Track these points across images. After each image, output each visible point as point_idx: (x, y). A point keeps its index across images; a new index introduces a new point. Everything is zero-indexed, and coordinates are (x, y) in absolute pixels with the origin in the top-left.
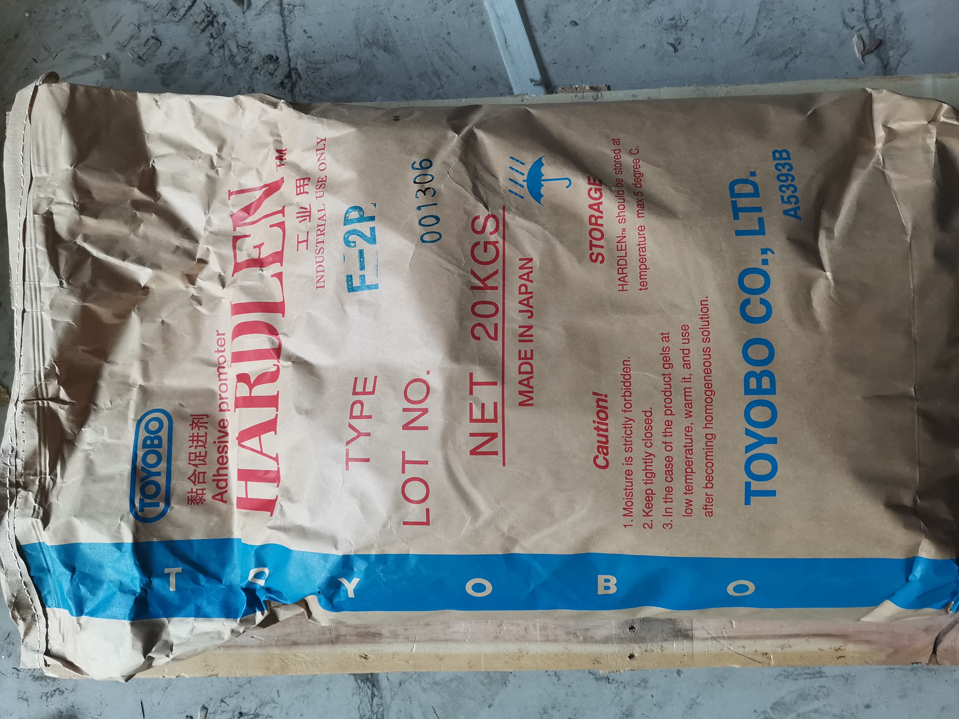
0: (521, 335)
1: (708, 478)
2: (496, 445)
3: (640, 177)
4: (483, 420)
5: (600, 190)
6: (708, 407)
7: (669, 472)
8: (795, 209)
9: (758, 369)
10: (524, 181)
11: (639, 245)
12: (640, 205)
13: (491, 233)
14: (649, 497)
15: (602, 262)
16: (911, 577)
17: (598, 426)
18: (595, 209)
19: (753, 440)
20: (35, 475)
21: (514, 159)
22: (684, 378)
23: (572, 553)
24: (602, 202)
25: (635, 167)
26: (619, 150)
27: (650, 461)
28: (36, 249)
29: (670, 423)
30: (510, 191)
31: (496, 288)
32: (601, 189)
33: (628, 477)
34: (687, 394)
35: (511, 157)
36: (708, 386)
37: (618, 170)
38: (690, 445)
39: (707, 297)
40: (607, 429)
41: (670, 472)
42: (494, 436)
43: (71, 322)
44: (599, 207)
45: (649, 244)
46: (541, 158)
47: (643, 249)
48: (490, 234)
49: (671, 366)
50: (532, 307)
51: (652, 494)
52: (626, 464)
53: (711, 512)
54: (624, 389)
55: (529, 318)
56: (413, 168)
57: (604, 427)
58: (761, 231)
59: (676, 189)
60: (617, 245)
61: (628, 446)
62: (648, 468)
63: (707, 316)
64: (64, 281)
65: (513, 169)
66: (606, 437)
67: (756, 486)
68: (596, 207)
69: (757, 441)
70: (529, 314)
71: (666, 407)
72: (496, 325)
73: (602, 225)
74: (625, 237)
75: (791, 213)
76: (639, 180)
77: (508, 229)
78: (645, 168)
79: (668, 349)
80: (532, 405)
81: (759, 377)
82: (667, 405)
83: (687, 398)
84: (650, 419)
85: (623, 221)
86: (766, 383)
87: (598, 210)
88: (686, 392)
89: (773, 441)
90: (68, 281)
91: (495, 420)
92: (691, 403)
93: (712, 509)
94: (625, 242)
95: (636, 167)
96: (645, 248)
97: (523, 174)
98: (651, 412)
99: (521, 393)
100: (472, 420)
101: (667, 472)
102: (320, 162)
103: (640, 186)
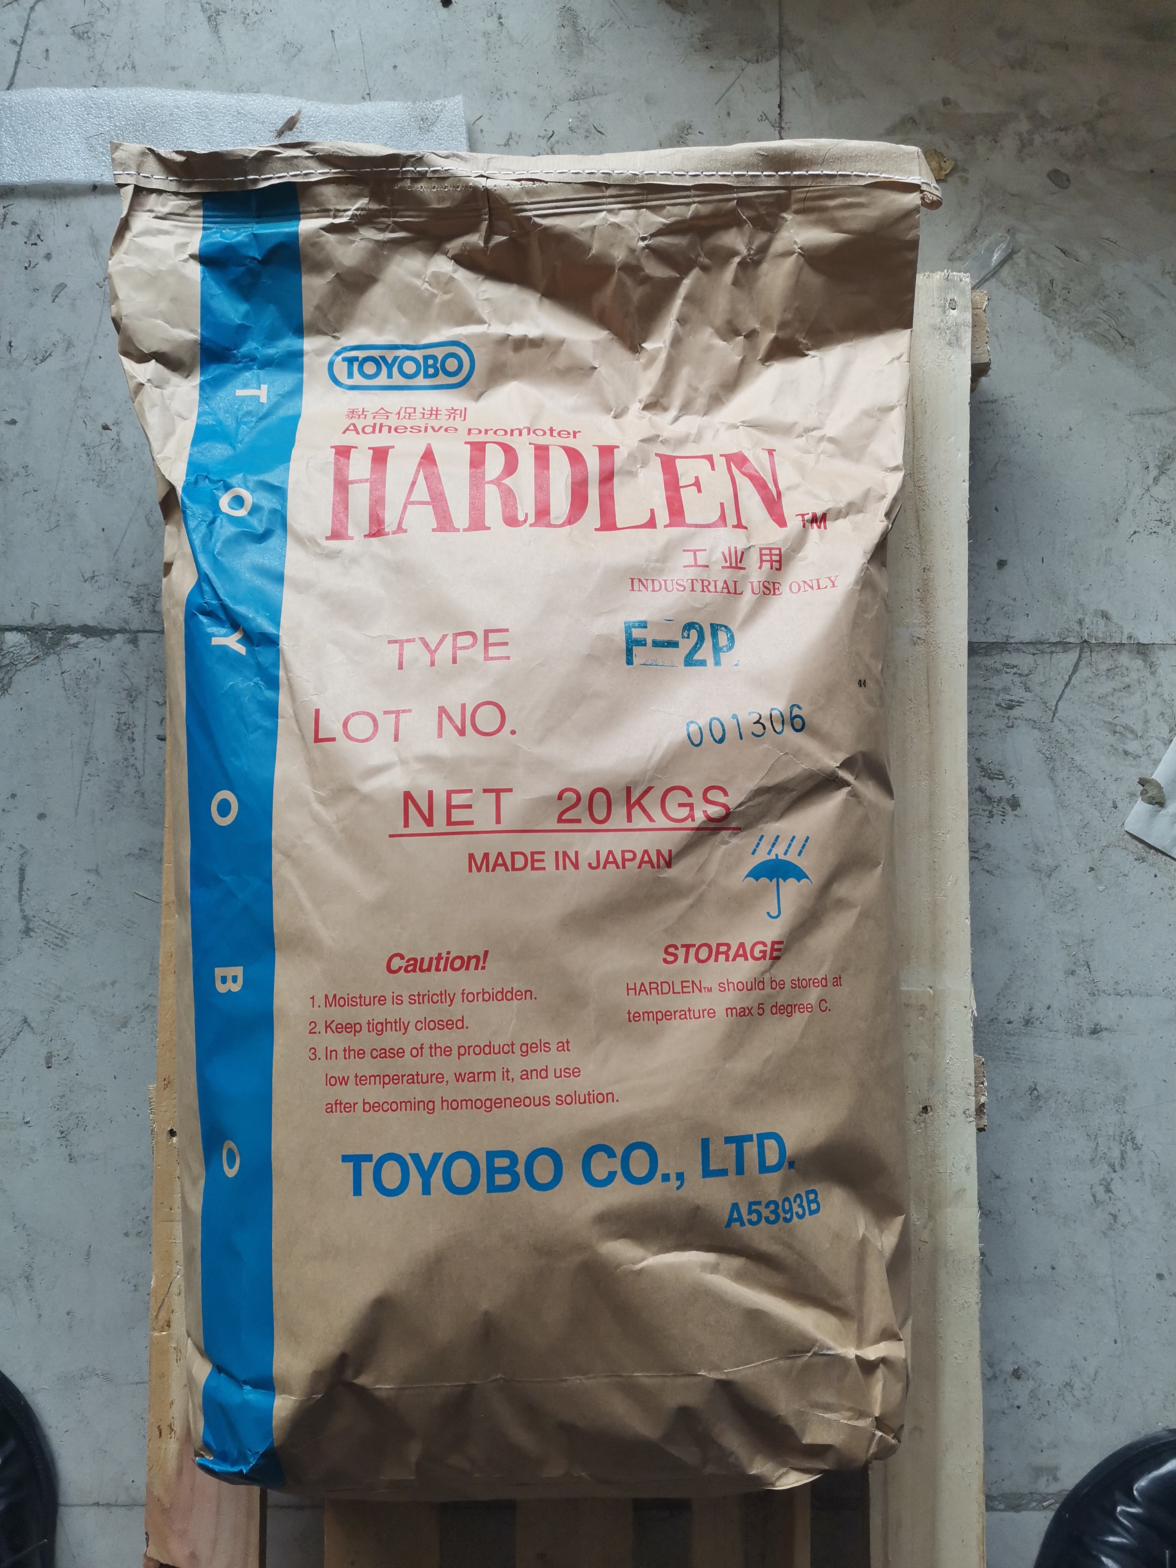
0: (565, 854)
1: (377, 1105)
2: (417, 824)
3: (786, 1013)
4: (450, 807)
5: (764, 957)
6: (469, 1102)
7: (384, 1053)
8: (740, 1219)
9: (520, 1169)
10: (777, 855)
11: (689, 1010)
12: (744, 1011)
13: (705, 812)
14: (351, 1028)
15: (665, 960)
16: (247, 1388)
17: (442, 958)
18: (738, 950)
19: (426, 1163)
20: (393, 204)
21: (806, 841)
22: (508, 1071)
23: (275, 930)
24: (747, 960)
25: (801, 1006)
26: (826, 986)
27: (398, 1028)
28: (689, 204)
29: (447, 1053)
30: (762, 836)
31: (629, 819)
32: (765, 959)
33: (377, 999)
34: (487, 1074)
35: (808, 838)
36: (498, 1103)
37: (797, 983)
38: (420, 1080)
39: (617, 1101)
40: (440, 970)
41: (384, 1055)
42: (429, 822)
43: (593, 252)
44: (741, 956)
45: (691, 1023)
46: (808, 878)
47: (684, 1016)
48: (703, 811)
49: (525, 1054)
50: (604, 867)
51: (355, 1031)
52: (393, 996)
53: (332, 1111)
54: (493, 993)
55: (590, 865)
56: (793, 705)
57: (442, 966)
58: (707, 1173)
59: (767, 1061)
60: (689, 981)
61: (418, 998)
62: (389, 1025)
63: (591, 1101)
64: (646, 242)
65: (792, 840)
66: (429, 969)
67: (367, 1169)
68: (742, 952)
69: (426, 1168)
70: (594, 864)
71: (469, 1047)
72: (578, 821)
73: (716, 960)
74: (701, 991)
75: (735, 1213)
76: (782, 1012)
77: (710, 835)
78: (799, 1019)
79: (547, 1049)
80: (470, 870)
81: (509, 1170)
82: (471, 1049)
83: (481, 1075)
84: (453, 1027)
85: (722, 987)
86: (503, 1179)
87: (737, 955)
88: (489, 1074)
89: (426, 1190)
90: (647, 246)
91: (449, 822)
92: (474, 1080)
93: (336, 1111)
94: (693, 992)
95: (801, 1008)
96: (686, 1018)
97: (785, 854)
98: (463, 1027)
99: (486, 856)
100: (449, 793)
101: (383, 1051)
102: (802, 584)
103: (774, 1012)
